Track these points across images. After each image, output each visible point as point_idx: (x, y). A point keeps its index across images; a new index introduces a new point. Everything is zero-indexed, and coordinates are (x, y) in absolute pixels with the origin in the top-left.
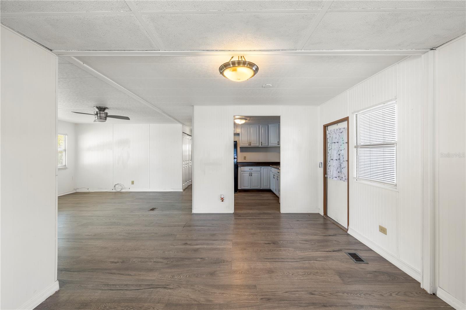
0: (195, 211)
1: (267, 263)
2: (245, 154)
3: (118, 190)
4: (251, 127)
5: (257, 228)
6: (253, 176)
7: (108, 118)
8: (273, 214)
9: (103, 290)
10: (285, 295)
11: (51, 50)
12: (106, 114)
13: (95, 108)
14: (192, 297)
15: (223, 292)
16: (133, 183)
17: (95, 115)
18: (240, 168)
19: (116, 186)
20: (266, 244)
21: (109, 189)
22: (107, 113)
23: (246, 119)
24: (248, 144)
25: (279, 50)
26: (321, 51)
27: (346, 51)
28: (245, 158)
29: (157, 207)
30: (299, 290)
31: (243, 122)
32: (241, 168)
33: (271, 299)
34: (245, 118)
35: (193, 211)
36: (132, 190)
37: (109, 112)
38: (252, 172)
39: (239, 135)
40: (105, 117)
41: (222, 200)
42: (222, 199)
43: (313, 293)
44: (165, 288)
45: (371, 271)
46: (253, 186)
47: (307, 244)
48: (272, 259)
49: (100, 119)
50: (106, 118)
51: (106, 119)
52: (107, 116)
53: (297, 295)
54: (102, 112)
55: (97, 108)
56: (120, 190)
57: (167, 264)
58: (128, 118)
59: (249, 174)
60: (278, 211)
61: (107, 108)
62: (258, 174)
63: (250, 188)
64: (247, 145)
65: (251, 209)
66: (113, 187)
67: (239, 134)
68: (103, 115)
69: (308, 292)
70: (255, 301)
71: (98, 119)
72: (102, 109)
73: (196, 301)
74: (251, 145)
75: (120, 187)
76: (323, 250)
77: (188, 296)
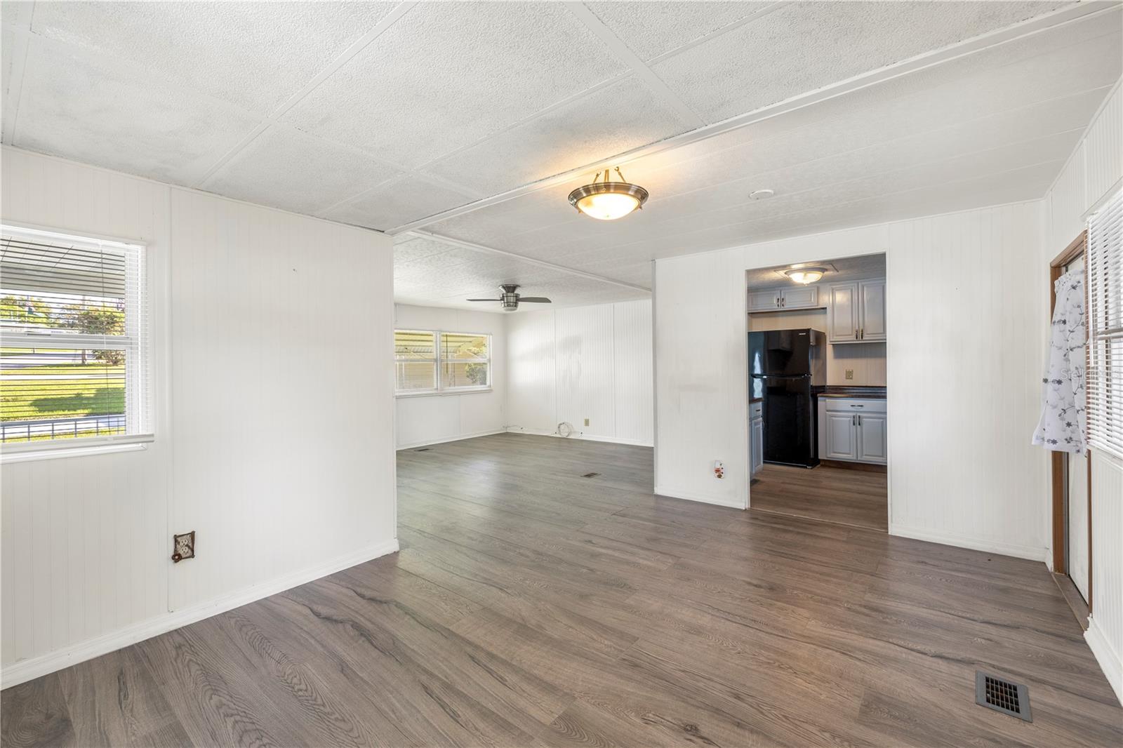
0: (659, 490)
1: (703, 616)
2: (849, 364)
3: (564, 435)
4: (863, 287)
5: (769, 550)
6: (864, 426)
7: (520, 303)
8: (856, 530)
9: (435, 566)
10: (674, 673)
11: (383, 232)
12: (517, 296)
13: (500, 288)
14: (523, 614)
15: (573, 625)
16: (587, 423)
17: (501, 300)
18: (824, 403)
19: (562, 427)
20: (750, 584)
21: (550, 433)
22: (517, 294)
23: (823, 270)
24: (854, 336)
25: (660, 141)
26: (755, 111)
27: (823, 89)
28: (849, 375)
29: (599, 472)
30: (716, 679)
31: (815, 277)
32: (825, 401)
33: (640, 667)
34: (822, 266)
35: (655, 488)
36: (584, 437)
37: (522, 293)
38: (861, 414)
39: (826, 313)
40: (515, 301)
41: (717, 474)
42: (717, 471)
43: (742, 697)
44: (501, 589)
45: (1000, 737)
46: (866, 455)
47: (867, 615)
48: (727, 614)
49: (508, 306)
50: (516, 303)
51: (516, 306)
52: (518, 299)
53: (701, 685)
54: (509, 294)
55: (503, 287)
56: (567, 434)
57: (533, 561)
58: (546, 301)
59: (852, 419)
60: (884, 528)
61: (519, 286)
62: (882, 420)
63: (855, 458)
64: (851, 339)
65: (806, 510)
66: (556, 429)
67: (826, 308)
68: (512, 299)
69: (733, 691)
70: (609, 658)
71: (505, 306)
72: (511, 288)
73: (523, 620)
74: (864, 338)
75: (567, 430)
76: (902, 643)
77: (520, 610)
